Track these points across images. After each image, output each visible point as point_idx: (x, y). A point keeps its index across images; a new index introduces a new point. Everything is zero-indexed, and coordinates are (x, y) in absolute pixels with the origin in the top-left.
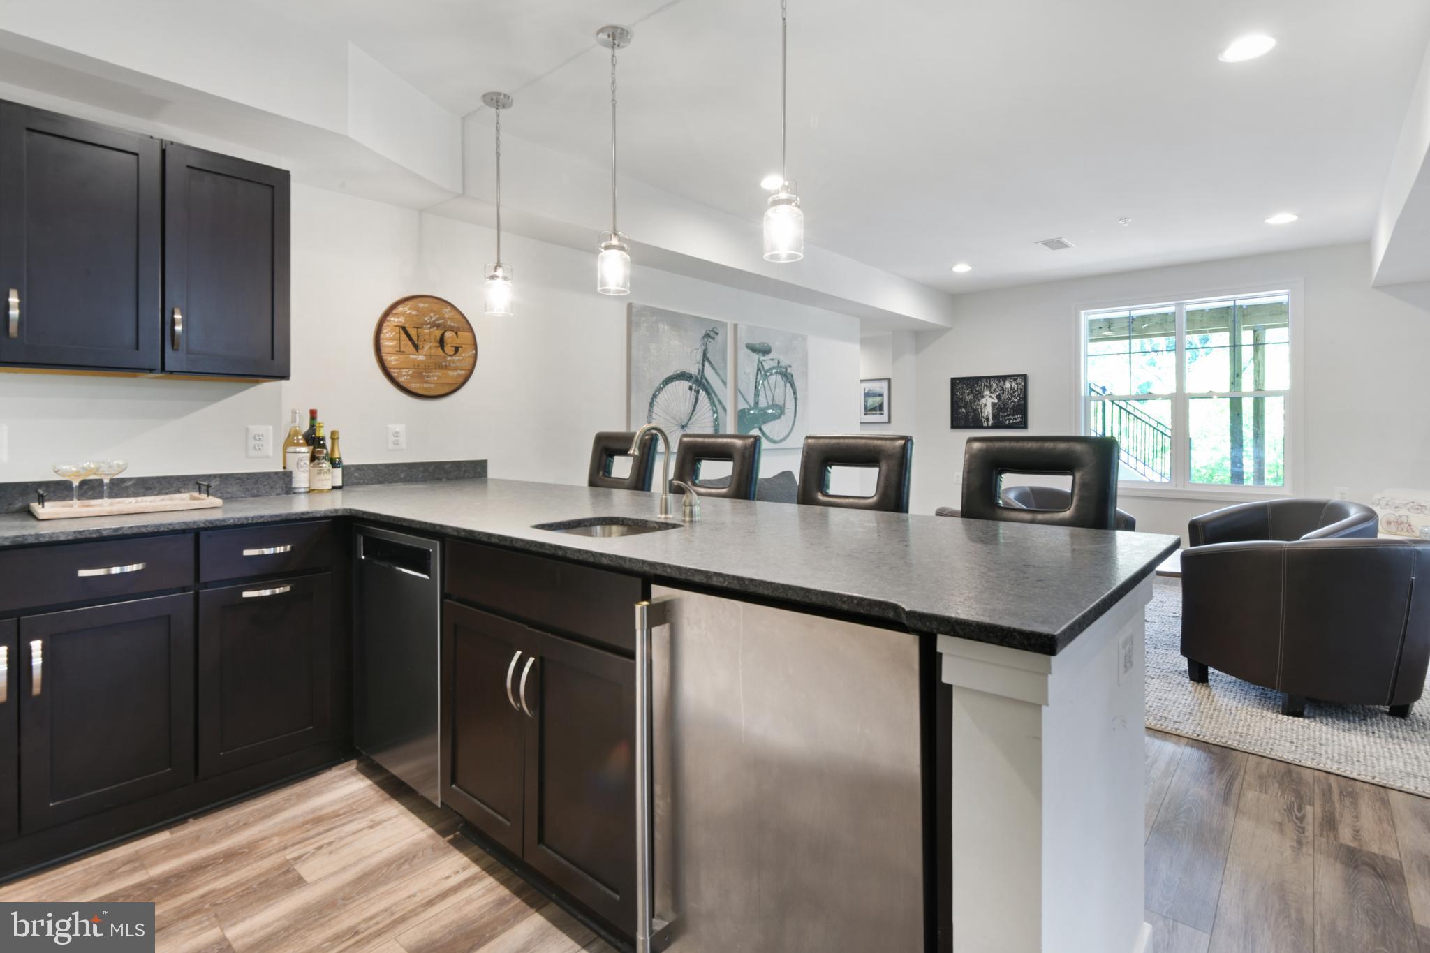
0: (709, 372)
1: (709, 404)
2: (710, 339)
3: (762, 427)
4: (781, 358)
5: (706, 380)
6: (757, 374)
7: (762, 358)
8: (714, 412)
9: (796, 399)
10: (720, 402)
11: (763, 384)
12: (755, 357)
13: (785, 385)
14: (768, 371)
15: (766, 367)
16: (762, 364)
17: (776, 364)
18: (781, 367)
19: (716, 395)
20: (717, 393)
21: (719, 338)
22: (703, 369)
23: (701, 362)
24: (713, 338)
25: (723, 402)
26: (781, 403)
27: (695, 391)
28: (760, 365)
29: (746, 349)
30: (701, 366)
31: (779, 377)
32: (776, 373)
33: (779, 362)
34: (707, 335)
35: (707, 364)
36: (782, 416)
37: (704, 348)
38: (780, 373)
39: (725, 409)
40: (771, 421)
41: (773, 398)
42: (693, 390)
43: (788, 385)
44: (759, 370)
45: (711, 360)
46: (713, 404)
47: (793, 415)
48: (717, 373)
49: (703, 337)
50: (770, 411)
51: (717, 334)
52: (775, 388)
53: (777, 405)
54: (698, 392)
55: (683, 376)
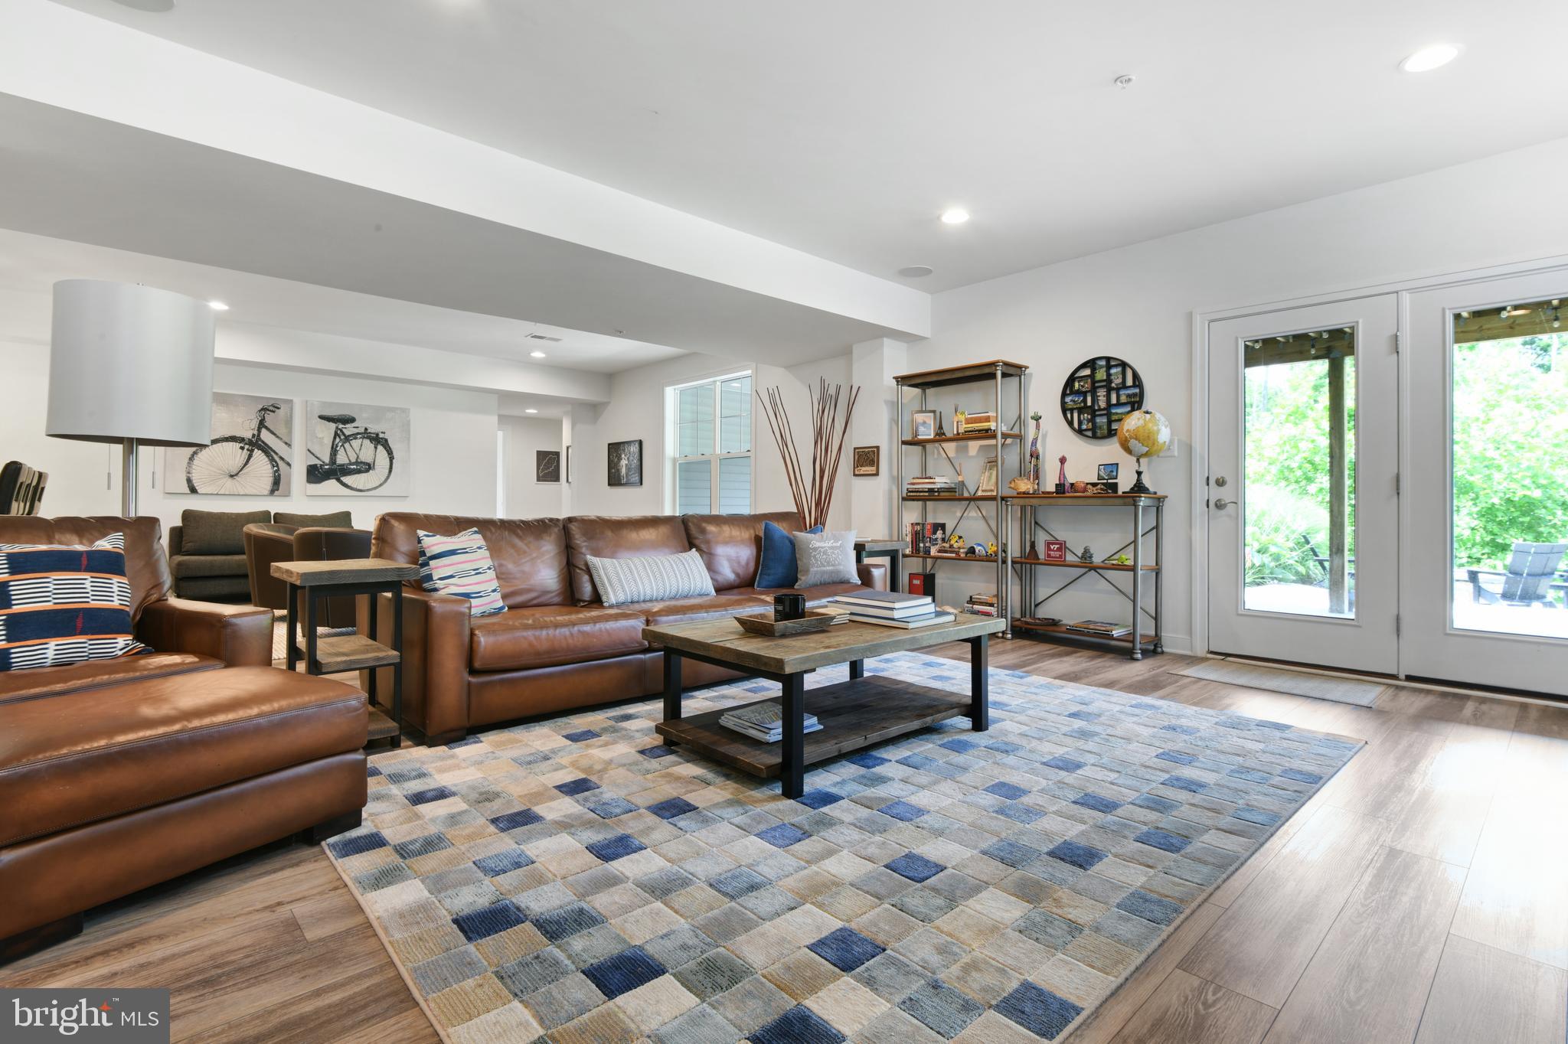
0: (265, 436)
1: (267, 459)
2: (269, 412)
3: (342, 479)
4: (367, 426)
5: (263, 442)
6: (335, 438)
7: (341, 426)
8: (274, 466)
9: (391, 459)
10: (282, 459)
11: (343, 445)
12: (333, 426)
13: (376, 448)
14: (350, 436)
15: (347, 433)
16: (341, 431)
17: (363, 431)
18: (370, 433)
19: (276, 454)
20: (277, 451)
21: (281, 413)
22: (259, 435)
23: (256, 429)
24: (274, 412)
25: (286, 458)
26: (369, 460)
27: (248, 450)
28: (339, 432)
29: (319, 419)
30: (256, 432)
31: (367, 442)
32: (363, 438)
33: (366, 429)
34: (263, 409)
35: (264, 431)
36: (371, 471)
37: (260, 419)
38: (372, 439)
39: (289, 465)
40: (356, 473)
41: (358, 457)
42: (245, 450)
43: (380, 448)
44: (336, 434)
45: (268, 426)
46: (272, 460)
47: (387, 471)
48: (278, 437)
49: (260, 411)
50: (352, 467)
51: (278, 408)
52: (360, 450)
53: (361, 462)
54: (252, 451)
55: (233, 439)
